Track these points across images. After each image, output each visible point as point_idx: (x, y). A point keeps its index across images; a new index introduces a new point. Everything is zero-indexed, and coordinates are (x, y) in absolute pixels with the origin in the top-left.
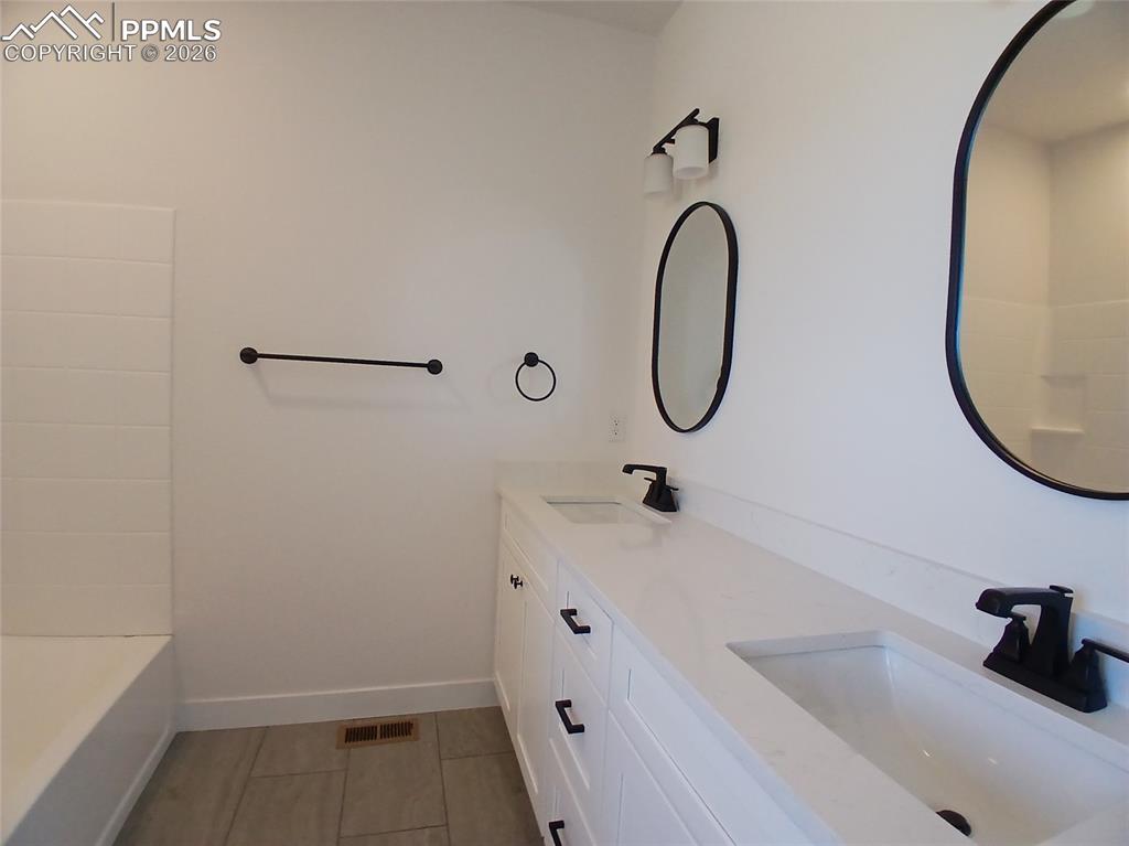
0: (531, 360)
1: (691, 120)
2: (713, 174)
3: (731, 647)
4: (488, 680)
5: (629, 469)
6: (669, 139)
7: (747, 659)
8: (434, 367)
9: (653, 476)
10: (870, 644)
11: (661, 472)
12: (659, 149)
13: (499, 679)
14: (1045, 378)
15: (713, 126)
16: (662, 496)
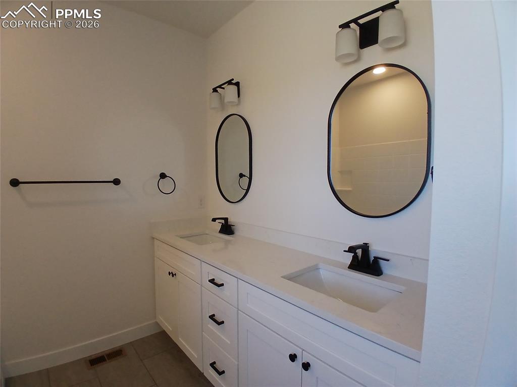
0: (163, 176)
1: (230, 82)
2: (239, 103)
3: (282, 277)
4: (155, 321)
5: (214, 220)
6: (220, 87)
7: (289, 280)
8: (117, 182)
9: (223, 221)
10: (316, 268)
11: (226, 219)
12: (215, 90)
13: (161, 319)
14: (339, 172)
15: (237, 84)
16: (227, 229)
